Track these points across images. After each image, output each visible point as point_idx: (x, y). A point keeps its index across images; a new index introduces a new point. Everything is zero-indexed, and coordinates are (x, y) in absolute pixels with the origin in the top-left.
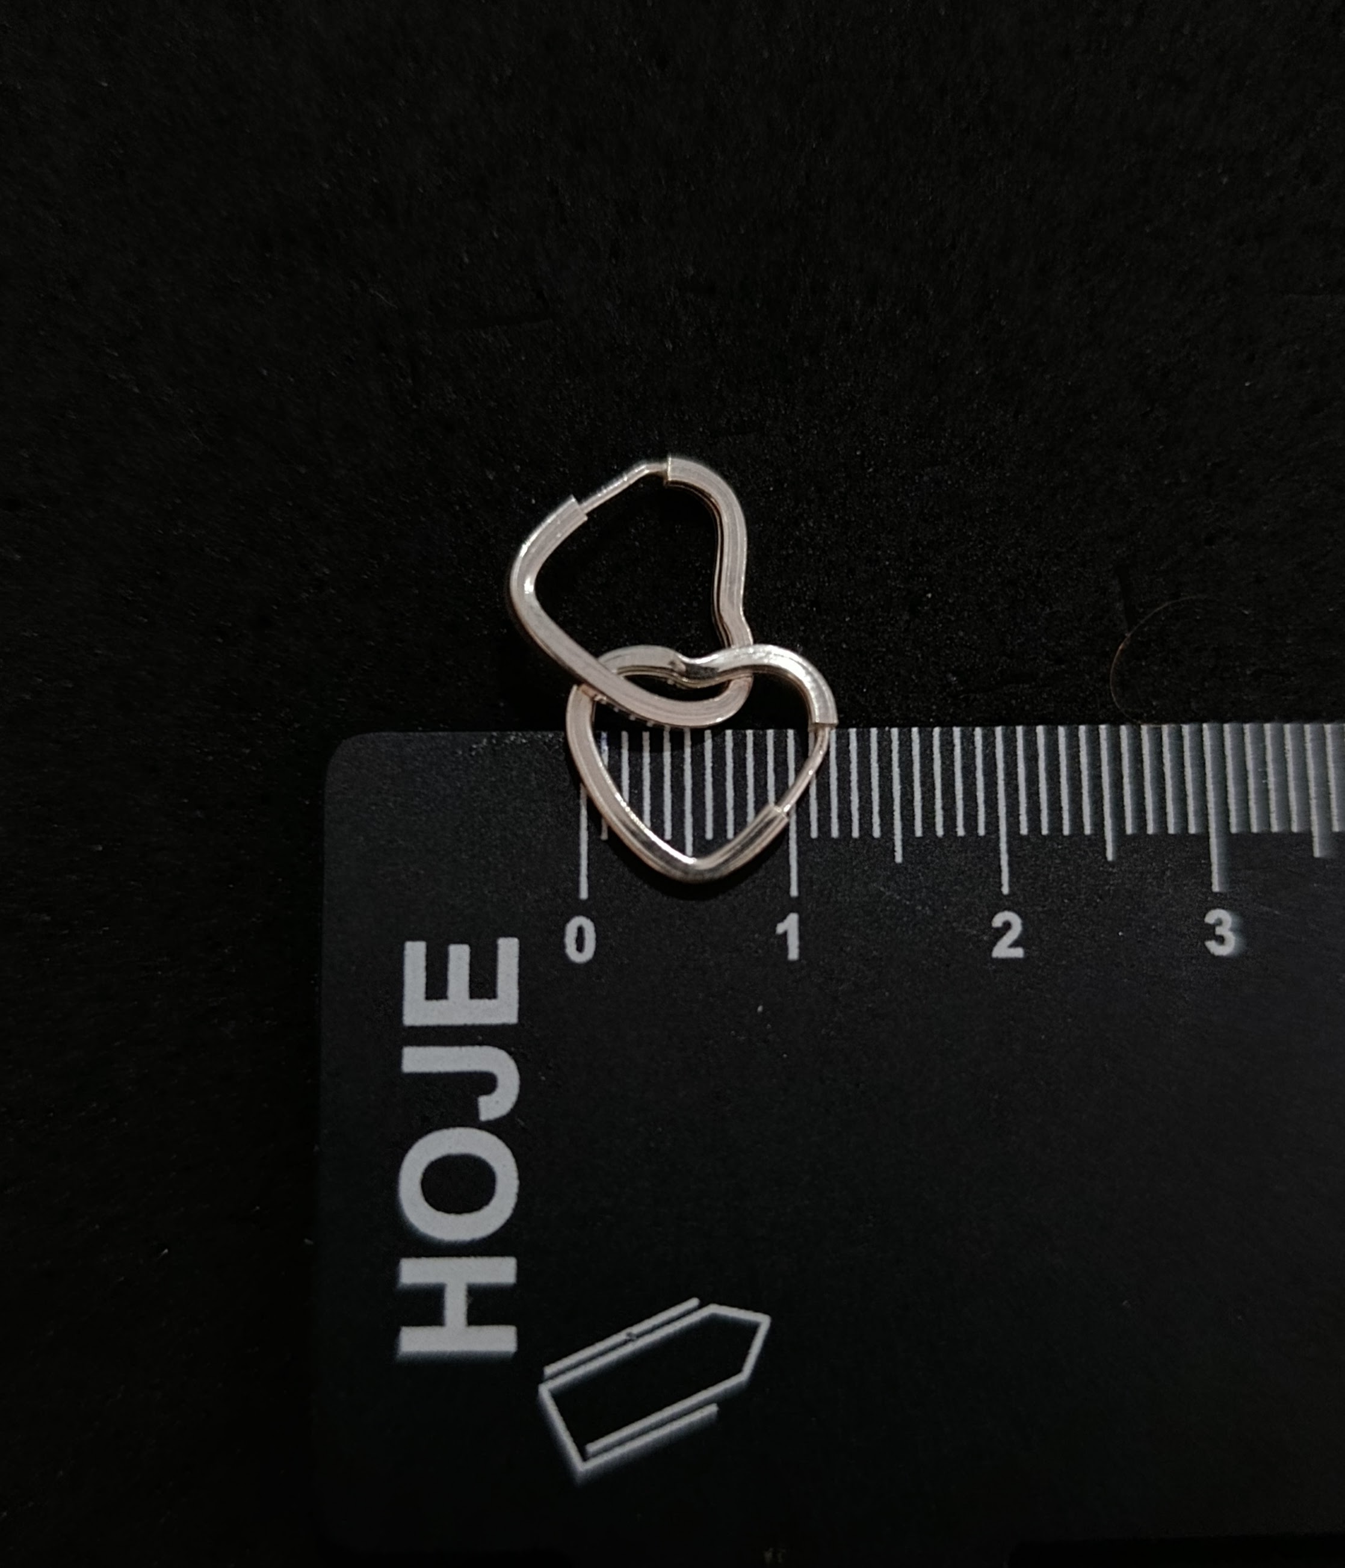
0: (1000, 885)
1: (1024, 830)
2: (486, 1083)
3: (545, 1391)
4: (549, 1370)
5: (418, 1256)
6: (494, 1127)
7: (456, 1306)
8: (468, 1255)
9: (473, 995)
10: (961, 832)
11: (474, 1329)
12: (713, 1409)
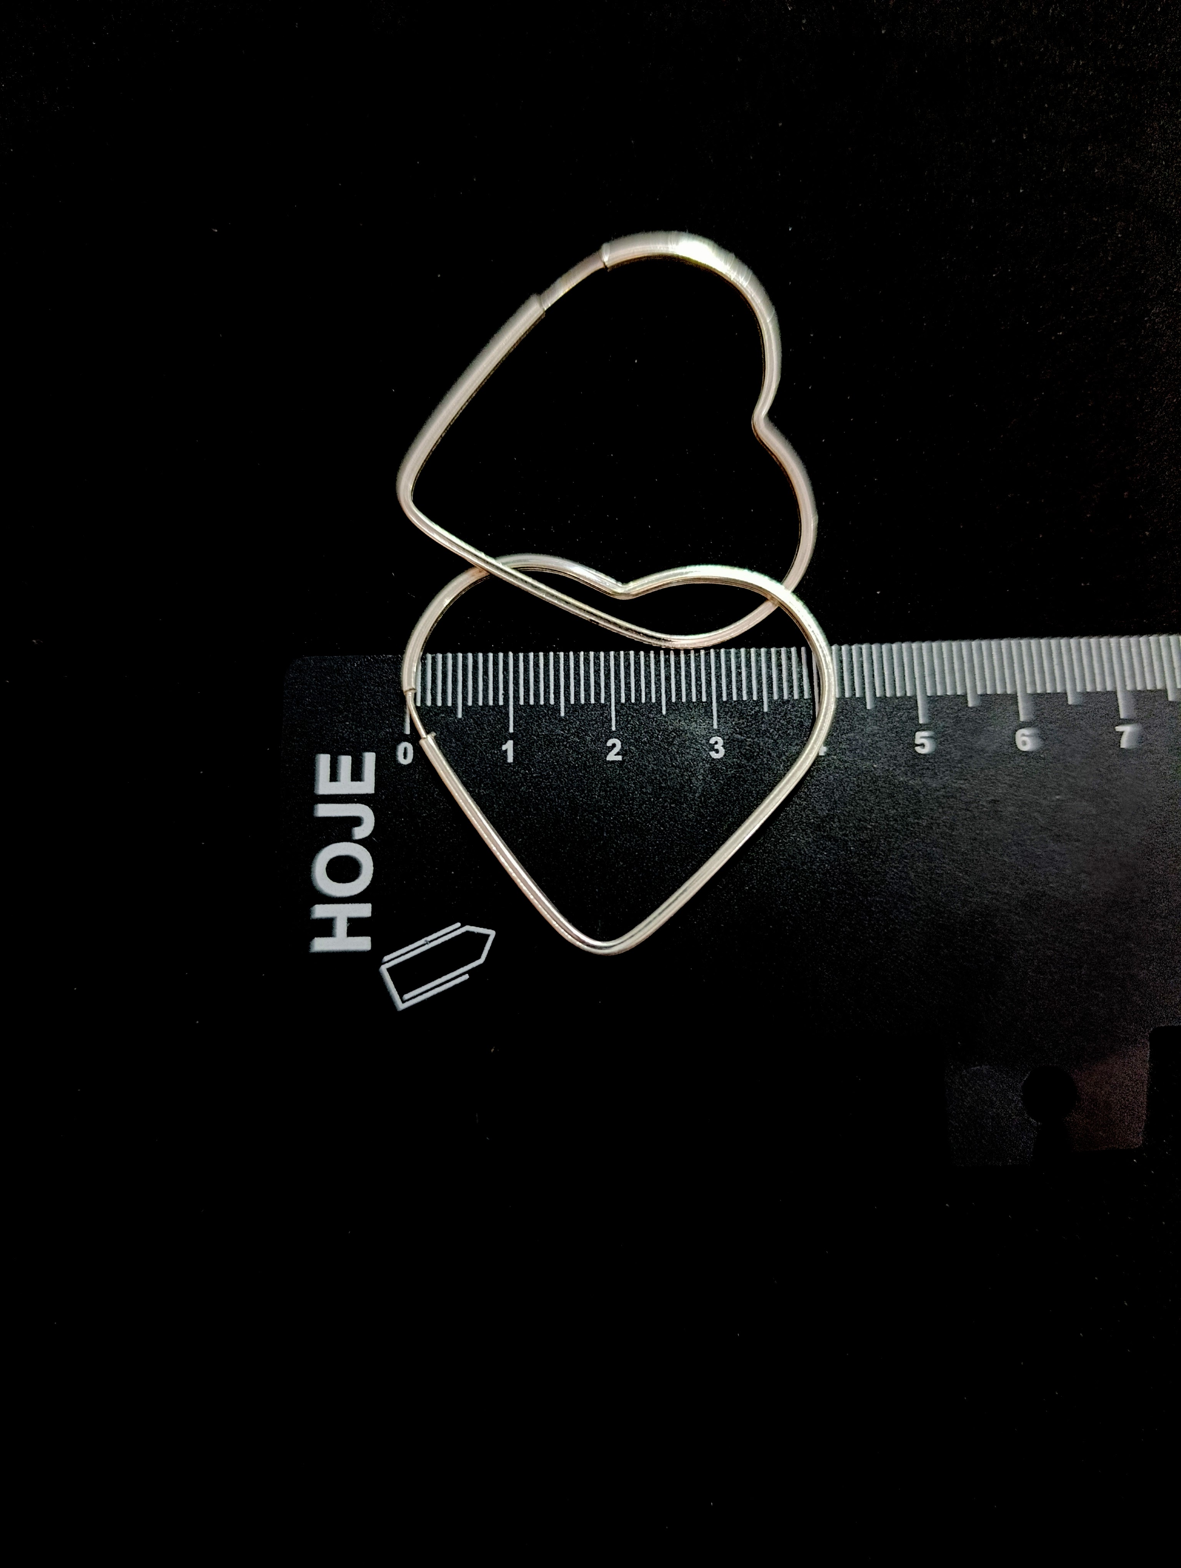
0: (611, 726)
1: (623, 700)
2: (357, 821)
3: (384, 969)
4: (386, 958)
5: (324, 903)
6: (360, 842)
7: (341, 927)
8: (348, 903)
9: (353, 780)
10: (593, 701)
11: (350, 938)
12: (466, 977)
